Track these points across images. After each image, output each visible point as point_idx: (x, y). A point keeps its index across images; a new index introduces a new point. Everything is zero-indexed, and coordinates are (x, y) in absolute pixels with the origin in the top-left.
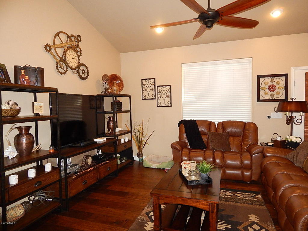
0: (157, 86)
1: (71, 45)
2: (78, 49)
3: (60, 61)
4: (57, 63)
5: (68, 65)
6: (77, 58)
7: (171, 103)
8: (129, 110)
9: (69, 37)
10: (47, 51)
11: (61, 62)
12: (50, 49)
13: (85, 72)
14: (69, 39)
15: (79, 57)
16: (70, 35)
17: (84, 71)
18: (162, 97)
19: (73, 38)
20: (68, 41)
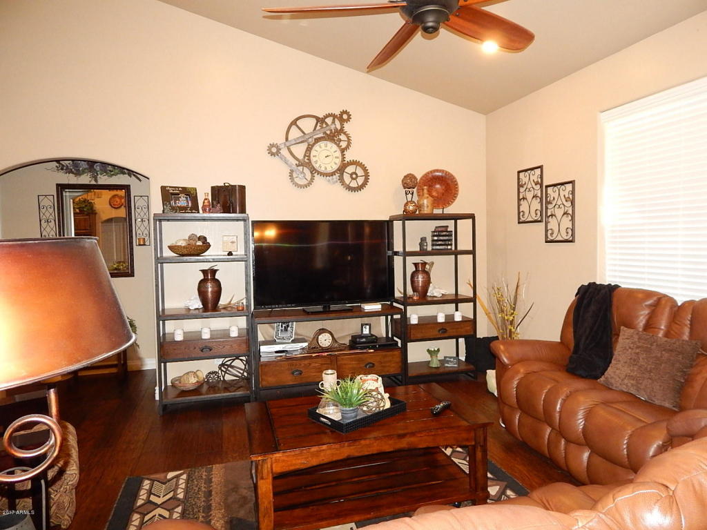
0: (547, 187)
1: (325, 133)
2: (343, 137)
3: (297, 166)
4: (292, 172)
5: (314, 169)
6: (338, 154)
7: (573, 235)
8: (471, 249)
9: (320, 121)
10: (272, 154)
11: (300, 168)
12: (279, 150)
13: (357, 176)
14: (319, 124)
15: (343, 151)
16: (321, 116)
17: (356, 174)
18: (555, 216)
19: (329, 120)
20: (318, 128)
